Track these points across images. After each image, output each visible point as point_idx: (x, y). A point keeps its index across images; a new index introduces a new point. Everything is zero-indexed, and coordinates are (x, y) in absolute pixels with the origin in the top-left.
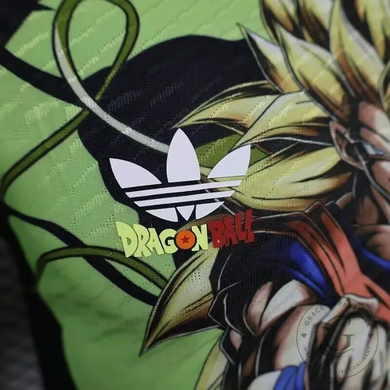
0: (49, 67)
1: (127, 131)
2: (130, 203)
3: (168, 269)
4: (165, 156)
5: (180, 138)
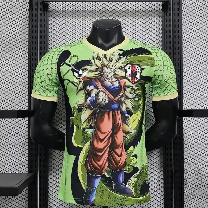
0: (69, 64)
1: (76, 70)
2: (75, 76)
3: (78, 83)
4: (79, 72)
5: (81, 70)
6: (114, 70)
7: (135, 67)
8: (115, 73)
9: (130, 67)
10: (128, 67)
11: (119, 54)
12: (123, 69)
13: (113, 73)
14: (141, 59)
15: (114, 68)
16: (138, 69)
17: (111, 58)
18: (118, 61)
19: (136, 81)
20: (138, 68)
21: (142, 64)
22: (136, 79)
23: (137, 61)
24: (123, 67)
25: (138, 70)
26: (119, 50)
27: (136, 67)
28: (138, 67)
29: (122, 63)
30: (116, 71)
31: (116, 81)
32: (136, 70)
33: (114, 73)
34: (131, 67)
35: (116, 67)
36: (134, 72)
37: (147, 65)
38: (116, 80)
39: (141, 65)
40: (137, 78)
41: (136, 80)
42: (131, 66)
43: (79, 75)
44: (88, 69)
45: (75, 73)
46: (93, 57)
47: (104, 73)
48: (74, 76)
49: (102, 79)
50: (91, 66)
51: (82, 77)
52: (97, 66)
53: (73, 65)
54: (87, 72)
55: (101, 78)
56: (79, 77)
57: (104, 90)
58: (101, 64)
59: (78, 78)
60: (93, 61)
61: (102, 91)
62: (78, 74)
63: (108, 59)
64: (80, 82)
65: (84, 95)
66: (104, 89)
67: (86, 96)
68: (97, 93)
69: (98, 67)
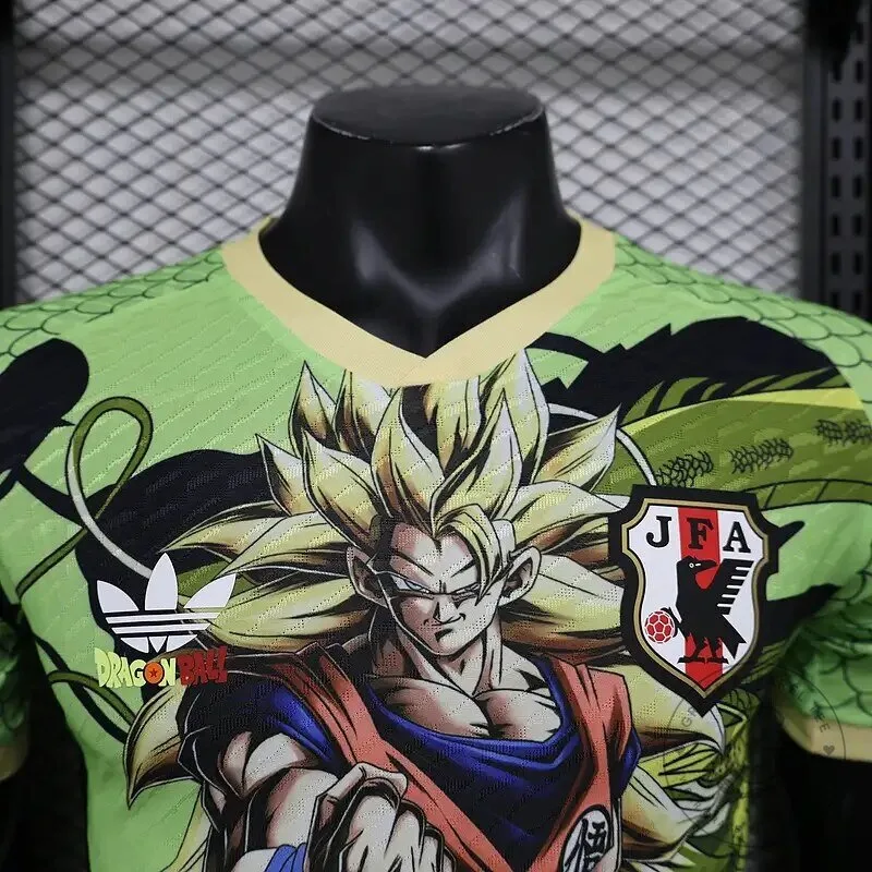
0: (58, 484)
1: (117, 552)
2: (108, 628)
3: (135, 703)
4: (147, 580)
5: (165, 562)
6: (511, 559)
7: (711, 525)
8: (515, 595)
9: (664, 521)
10: (650, 523)
11: (553, 391)
12: (603, 548)
13: (493, 599)
14: (758, 438)
15: (508, 546)
16: (742, 539)
17: (474, 429)
18: (545, 459)
19: (726, 667)
20: (737, 526)
21: (775, 485)
22: (726, 653)
23: (724, 460)
24: (602, 526)
25: (745, 549)
26: (549, 342)
27: (727, 519)
28: (740, 518)
29: (586, 487)
30: (527, 579)
31: (534, 684)
32: (728, 548)
33: (504, 601)
34: (674, 528)
35: (525, 529)
36: (704, 580)
37: (815, 489)
38: (534, 671)
39: (762, 495)
40: (734, 640)
41: (732, 661)
42: (673, 512)
43: (142, 612)
44: (234, 556)
45: (104, 588)
46: (299, 422)
47: (400, 597)
48: (100, 617)
49: (388, 661)
50: (271, 521)
51: (175, 643)
52: (333, 515)
53: (93, 503)
54: (227, 583)
55: (367, 653)
56: (140, 645)
57: (401, 778)
58: (372, 495)
59: (132, 655)
60: (290, 468)
61: (383, 790)
62: (140, 601)
63: (446, 444)
64: (150, 691)
65: (203, 827)
66: (401, 769)
67: (214, 841)
68: (328, 811)
69: (348, 532)
